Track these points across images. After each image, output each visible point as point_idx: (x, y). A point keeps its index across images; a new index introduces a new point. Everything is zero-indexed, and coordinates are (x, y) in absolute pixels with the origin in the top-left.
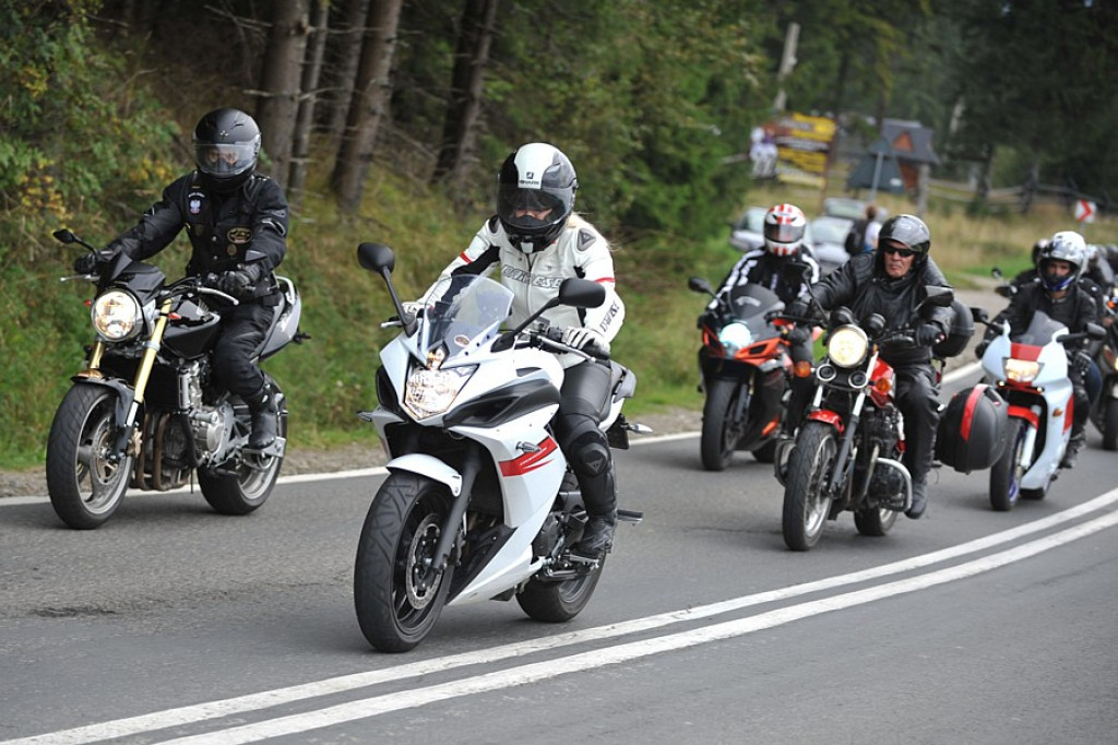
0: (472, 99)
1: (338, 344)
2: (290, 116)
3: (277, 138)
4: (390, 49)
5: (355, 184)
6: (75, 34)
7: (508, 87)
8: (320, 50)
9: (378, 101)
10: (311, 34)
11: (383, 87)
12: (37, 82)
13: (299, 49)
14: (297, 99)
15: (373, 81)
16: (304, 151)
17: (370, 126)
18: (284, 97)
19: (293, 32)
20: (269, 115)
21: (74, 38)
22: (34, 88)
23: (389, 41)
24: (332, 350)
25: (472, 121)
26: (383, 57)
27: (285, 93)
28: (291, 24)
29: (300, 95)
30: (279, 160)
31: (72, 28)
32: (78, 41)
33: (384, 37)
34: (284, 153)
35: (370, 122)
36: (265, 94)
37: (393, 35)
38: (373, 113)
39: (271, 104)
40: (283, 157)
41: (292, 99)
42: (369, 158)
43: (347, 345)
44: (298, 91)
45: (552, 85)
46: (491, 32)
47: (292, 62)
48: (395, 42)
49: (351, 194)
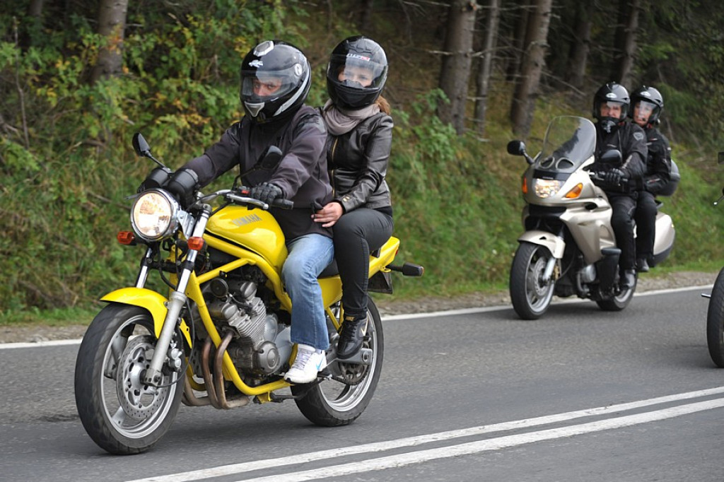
0: (627, 55)
1: (504, 225)
2: (465, 68)
3: (456, 84)
4: (547, 20)
5: (526, 114)
6: (278, 13)
7: (671, 49)
8: (493, 23)
9: (539, 57)
10: (478, 10)
11: (543, 46)
12: (244, 47)
13: (469, 21)
14: (468, 55)
15: (533, 43)
16: (484, 92)
17: (535, 74)
18: (460, 54)
19: (464, 9)
20: (450, 67)
21: (276, 16)
22: (241, 51)
23: (545, 15)
24: (499, 229)
25: (628, 70)
26: (542, 26)
27: (461, 52)
28: (463, 4)
29: (472, 53)
30: (459, 99)
31: (275, 9)
32: (279, 17)
33: (542, 12)
34: (462, 93)
35: (534, 71)
36: (446, 53)
37: (549, 10)
38: (537, 65)
39: (451, 61)
40: (460, 96)
41: (466, 56)
42: (535, 96)
43: (511, 226)
44: (471, 50)
45: (712, 48)
46: (638, 9)
47: (465, 30)
48: (550, 15)
49: (523, 121)
